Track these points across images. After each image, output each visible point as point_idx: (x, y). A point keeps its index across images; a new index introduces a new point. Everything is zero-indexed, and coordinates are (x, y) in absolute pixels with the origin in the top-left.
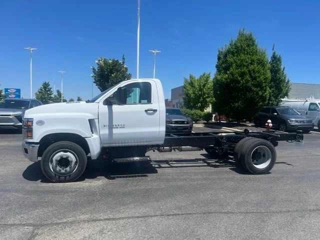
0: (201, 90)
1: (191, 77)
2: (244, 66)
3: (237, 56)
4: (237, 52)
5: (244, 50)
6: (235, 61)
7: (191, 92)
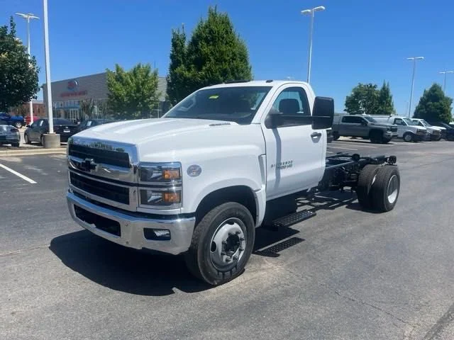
0: (138, 90)
1: (117, 70)
2: (225, 61)
3: (214, 45)
4: (213, 39)
5: (223, 38)
6: (212, 53)
7: (123, 92)
